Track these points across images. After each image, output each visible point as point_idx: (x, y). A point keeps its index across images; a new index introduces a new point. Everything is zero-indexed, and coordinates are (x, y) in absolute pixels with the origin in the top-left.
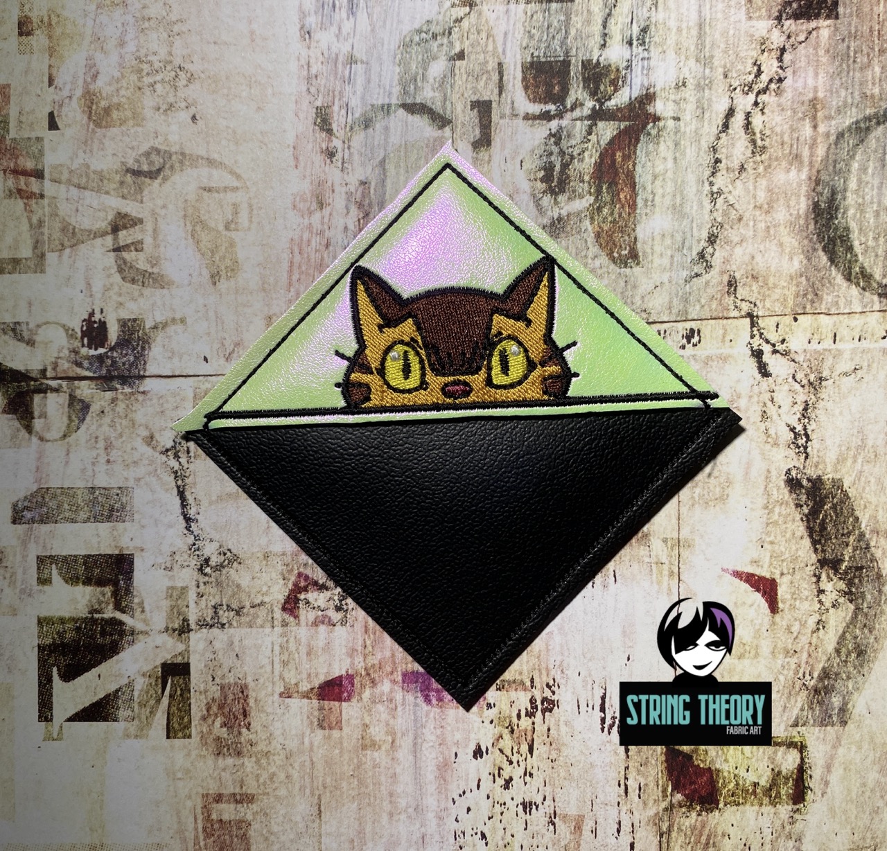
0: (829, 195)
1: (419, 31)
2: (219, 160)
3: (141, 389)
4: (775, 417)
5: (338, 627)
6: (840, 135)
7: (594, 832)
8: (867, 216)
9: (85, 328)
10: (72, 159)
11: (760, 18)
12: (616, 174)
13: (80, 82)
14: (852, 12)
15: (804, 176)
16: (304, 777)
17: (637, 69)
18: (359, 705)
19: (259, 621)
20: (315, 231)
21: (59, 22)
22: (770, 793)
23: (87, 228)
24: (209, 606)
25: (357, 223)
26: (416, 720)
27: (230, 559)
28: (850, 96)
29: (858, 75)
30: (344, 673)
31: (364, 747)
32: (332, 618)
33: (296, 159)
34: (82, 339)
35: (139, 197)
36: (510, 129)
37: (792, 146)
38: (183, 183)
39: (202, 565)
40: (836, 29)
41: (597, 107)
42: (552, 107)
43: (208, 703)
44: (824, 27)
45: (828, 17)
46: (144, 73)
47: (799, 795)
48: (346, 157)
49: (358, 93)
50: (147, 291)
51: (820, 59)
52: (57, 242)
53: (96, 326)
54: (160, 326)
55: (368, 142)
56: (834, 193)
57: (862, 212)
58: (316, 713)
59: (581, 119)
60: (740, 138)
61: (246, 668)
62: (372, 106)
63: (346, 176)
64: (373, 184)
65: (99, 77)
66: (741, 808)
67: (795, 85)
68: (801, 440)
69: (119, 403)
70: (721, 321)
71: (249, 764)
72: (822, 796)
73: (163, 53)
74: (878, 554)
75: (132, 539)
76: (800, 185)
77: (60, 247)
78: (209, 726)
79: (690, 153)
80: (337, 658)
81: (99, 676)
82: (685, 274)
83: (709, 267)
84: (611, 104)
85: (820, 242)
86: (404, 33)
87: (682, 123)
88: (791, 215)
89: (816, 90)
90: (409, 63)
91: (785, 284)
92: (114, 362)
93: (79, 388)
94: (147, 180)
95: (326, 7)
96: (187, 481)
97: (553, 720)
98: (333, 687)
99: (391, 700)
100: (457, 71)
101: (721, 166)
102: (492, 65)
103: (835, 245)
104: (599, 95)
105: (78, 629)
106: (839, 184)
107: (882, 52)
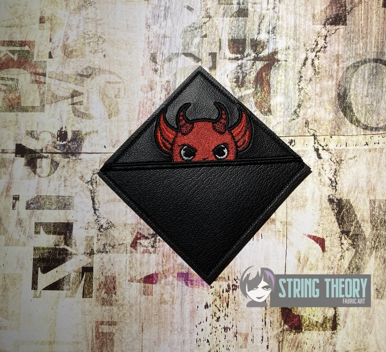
1: (190, 27)
2: (114, 72)
3: (79, 158)
4: (324, 175)
5: (152, 254)
6: (348, 68)
7: (252, 340)
8: (358, 98)
9: (59, 134)
10: (57, 69)
11: (317, 24)
12: (263, 81)
13: (62, 41)
14: (352, 23)
15: (334, 83)
16: (137, 315)
17: (271, 42)
18: (160, 286)
19: (121, 251)
20: (149, 99)
21: (55, 19)
22: (323, 326)
23: (62, 95)
24: (102, 244)
25: (165, 96)
26: (182, 292)
27: (111, 225)
28: (351, 54)
29: (354, 46)
30: (154, 272)
31: (161, 303)
32: (150, 250)
33: (143, 72)
34: (57, 138)
35: (82, 84)
36: (223, 63)
37: (329, 72)
38: (99, 80)
39: (100, 228)
40: (346, 29)
41: (256, 56)
42: (239, 56)
43: (100, 283)
44: (341, 28)
45: (343, 25)
46: (86, 38)
47: (334, 327)
48: (161, 72)
49: (167, 49)
50: (83, 120)
51: (340, 40)
52: (50, 101)
53: (63, 133)
54: (88, 133)
55: (170, 67)
56: (345, 90)
57: (356, 97)
58: (143, 289)
59: (250, 60)
60: (310, 68)
61: (115, 270)
62: (172, 53)
63: (161, 79)
64: (171, 82)
65: (69, 39)
66: (311, 332)
67: (331, 49)
68: (334, 184)
69: (70, 163)
70: (303, 137)
71: (115, 309)
72: (344, 327)
73: (93, 31)
74: (364, 229)
75: (73, 217)
76: (332, 86)
77: (51, 102)
78: (100, 293)
79: (291, 74)
80: (152, 267)
81: (57, 271)
82: (289, 119)
83: (298, 116)
84: (261, 55)
85: (340, 108)
86: (185, 27)
87: (288, 63)
88: (329, 97)
89: (338, 51)
90: (186, 38)
91: (327, 124)
92: (69, 147)
93: (55, 157)
94: (86, 78)
95: (156, 16)
96: (95, 194)
97: (236, 293)
98: (150, 278)
99: (173, 284)
100: (204, 42)
101: (303, 79)
102: (217, 40)
103: (346, 109)
104: (257, 52)
105: (50, 252)
106: (347, 86)
107: (363, 38)
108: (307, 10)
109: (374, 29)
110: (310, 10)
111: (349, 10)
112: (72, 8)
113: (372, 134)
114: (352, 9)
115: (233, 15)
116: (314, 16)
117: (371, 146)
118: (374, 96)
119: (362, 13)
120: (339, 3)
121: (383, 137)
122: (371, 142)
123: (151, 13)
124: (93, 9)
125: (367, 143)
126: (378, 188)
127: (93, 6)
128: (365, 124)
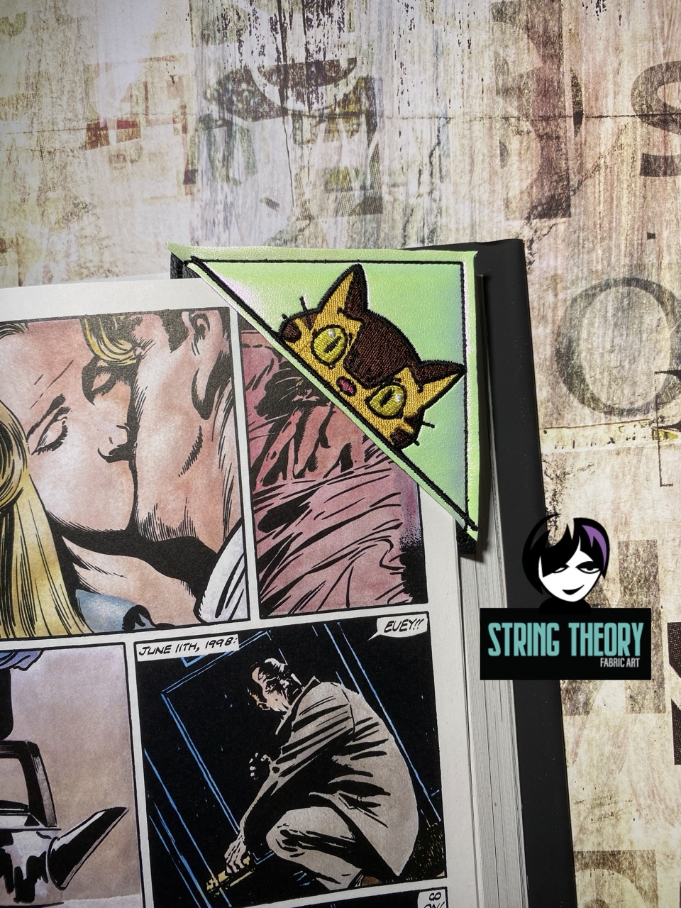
0: (567, 343)
1: (274, 239)
6: (574, 300)
8: (595, 357)
11: (515, 219)
14: (580, 211)
15: (548, 331)
21: (23, 242)
28: (580, 272)
29: (586, 256)
37: (539, 309)
40: (570, 224)
44: (561, 223)
45: (564, 216)
46: (84, 276)
51: (559, 246)
56: (570, 342)
57: (591, 354)
67: (541, 266)
73: (96, 259)
74: (609, 595)
76: (546, 337)
85: (561, 377)
86: (265, 240)
88: (540, 358)
89: (556, 269)
95: (209, 224)
103: (572, 379)
106: (574, 335)
107: (603, 239)
108: (494, 191)
109: (624, 221)
110: (500, 192)
111: (576, 186)
112: (53, 218)
113: (622, 423)
114: (580, 183)
115: (355, 211)
116: (507, 203)
117: (620, 444)
118: (625, 350)
119: (601, 189)
120: (556, 173)
121: (642, 427)
122: (619, 437)
123: (200, 216)
124: (92, 219)
125: (612, 439)
126: (633, 520)
127: (90, 212)
128: (609, 403)
